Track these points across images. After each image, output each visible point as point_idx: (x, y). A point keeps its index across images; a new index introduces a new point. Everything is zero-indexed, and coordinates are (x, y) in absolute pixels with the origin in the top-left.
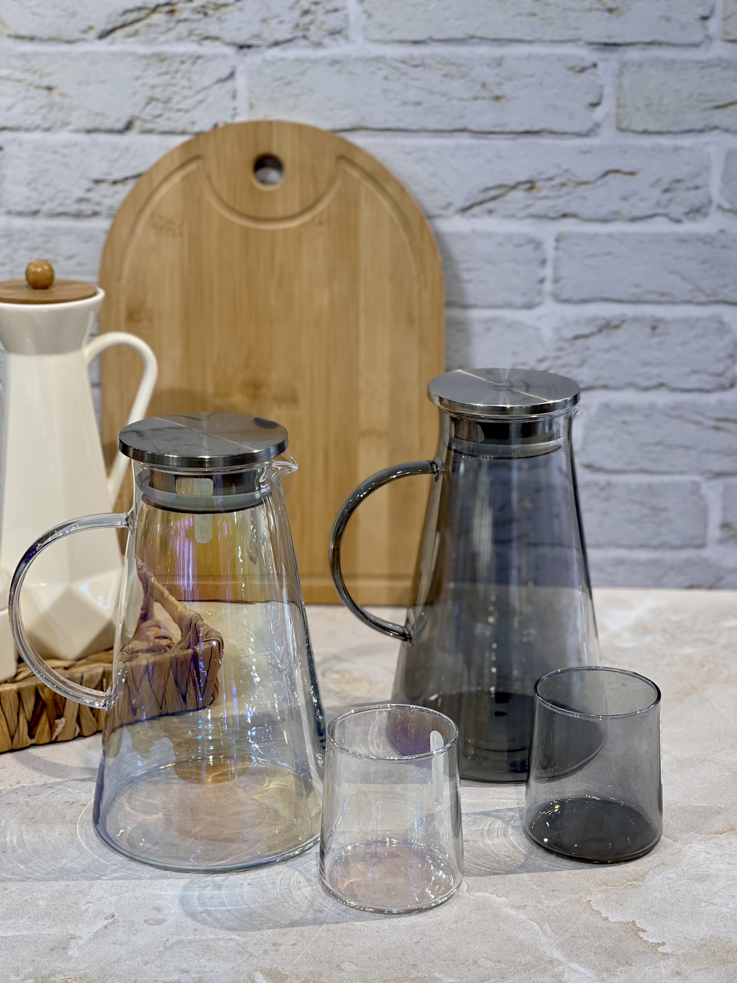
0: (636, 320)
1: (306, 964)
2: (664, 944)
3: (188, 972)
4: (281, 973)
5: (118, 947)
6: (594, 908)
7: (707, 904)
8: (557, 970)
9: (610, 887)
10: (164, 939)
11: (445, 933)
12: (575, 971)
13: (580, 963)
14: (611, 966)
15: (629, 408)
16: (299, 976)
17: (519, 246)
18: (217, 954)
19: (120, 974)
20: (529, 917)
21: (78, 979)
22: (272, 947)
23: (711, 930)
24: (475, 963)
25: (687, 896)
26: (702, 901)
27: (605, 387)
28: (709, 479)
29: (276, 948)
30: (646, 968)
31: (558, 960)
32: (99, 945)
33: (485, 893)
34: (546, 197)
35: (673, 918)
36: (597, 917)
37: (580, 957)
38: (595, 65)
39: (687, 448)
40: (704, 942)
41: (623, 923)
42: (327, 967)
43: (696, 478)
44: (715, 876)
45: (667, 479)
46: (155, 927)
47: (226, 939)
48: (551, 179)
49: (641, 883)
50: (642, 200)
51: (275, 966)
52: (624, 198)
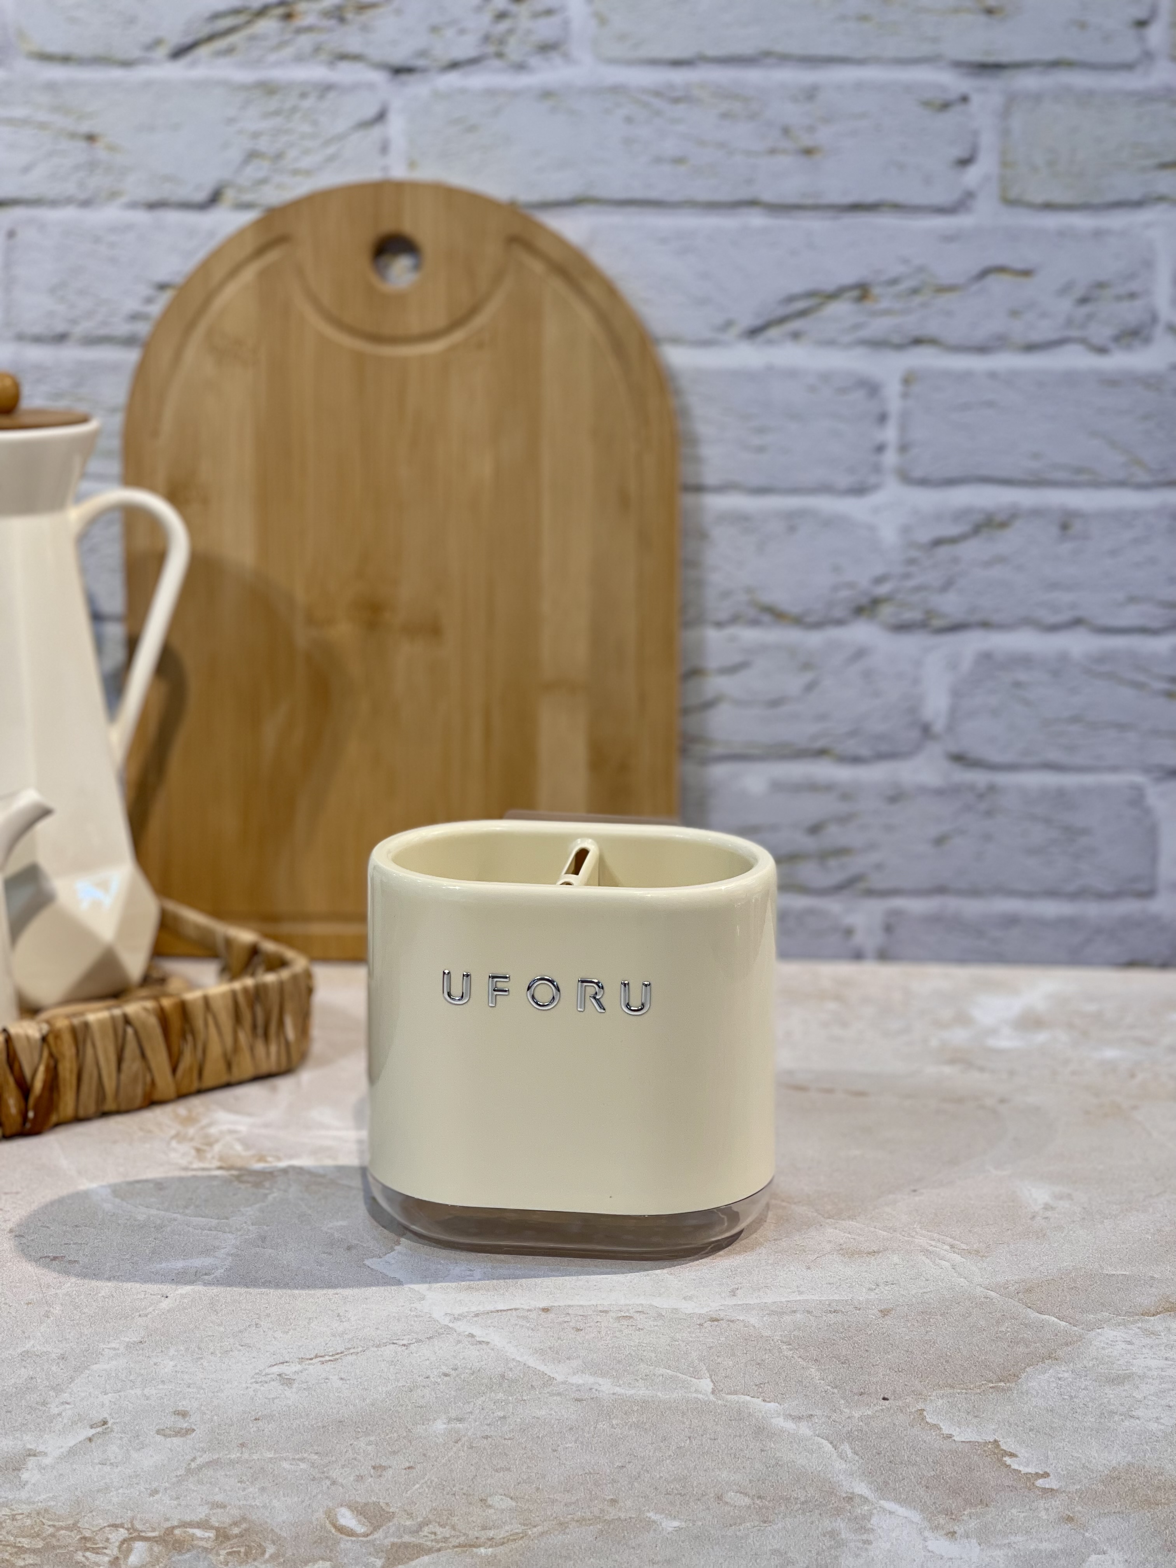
0: (1036, 513)
1: (427, 1497)
2: (1046, 1475)
3: (225, 1507)
4: (383, 1510)
5: (107, 1469)
6: (928, 1420)
7: (1123, 1417)
8: (859, 1511)
9: (959, 1391)
10: (189, 1457)
11: (670, 1453)
12: (891, 1513)
13: (897, 1500)
14: (954, 1506)
15: (1025, 660)
16: (414, 1514)
17: (843, 391)
18: (276, 1481)
19: (108, 1508)
20: (817, 1433)
21: (34, 1515)
22: (372, 1471)
23: (1130, 1456)
24: (719, 1498)
25: (1090, 1404)
26: (1116, 1413)
27: (985, 625)
28: (1159, 780)
29: (379, 1474)
30: (1014, 1511)
31: (861, 1496)
32: (74, 1466)
33: (743, 1396)
34: (887, 312)
35: (1064, 1437)
36: (934, 1434)
37: (900, 1493)
38: (964, 99)
39: (1122, 727)
40: (1117, 1472)
41: (978, 1443)
42: (463, 1501)
43: (1138, 778)
44: (1139, 1377)
45: (1089, 779)
46: (175, 1440)
47: (294, 1459)
48: (894, 282)
49: (1013, 1385)
50: (1044, 315)
51: (374, 1499)
52: (1014, 313)
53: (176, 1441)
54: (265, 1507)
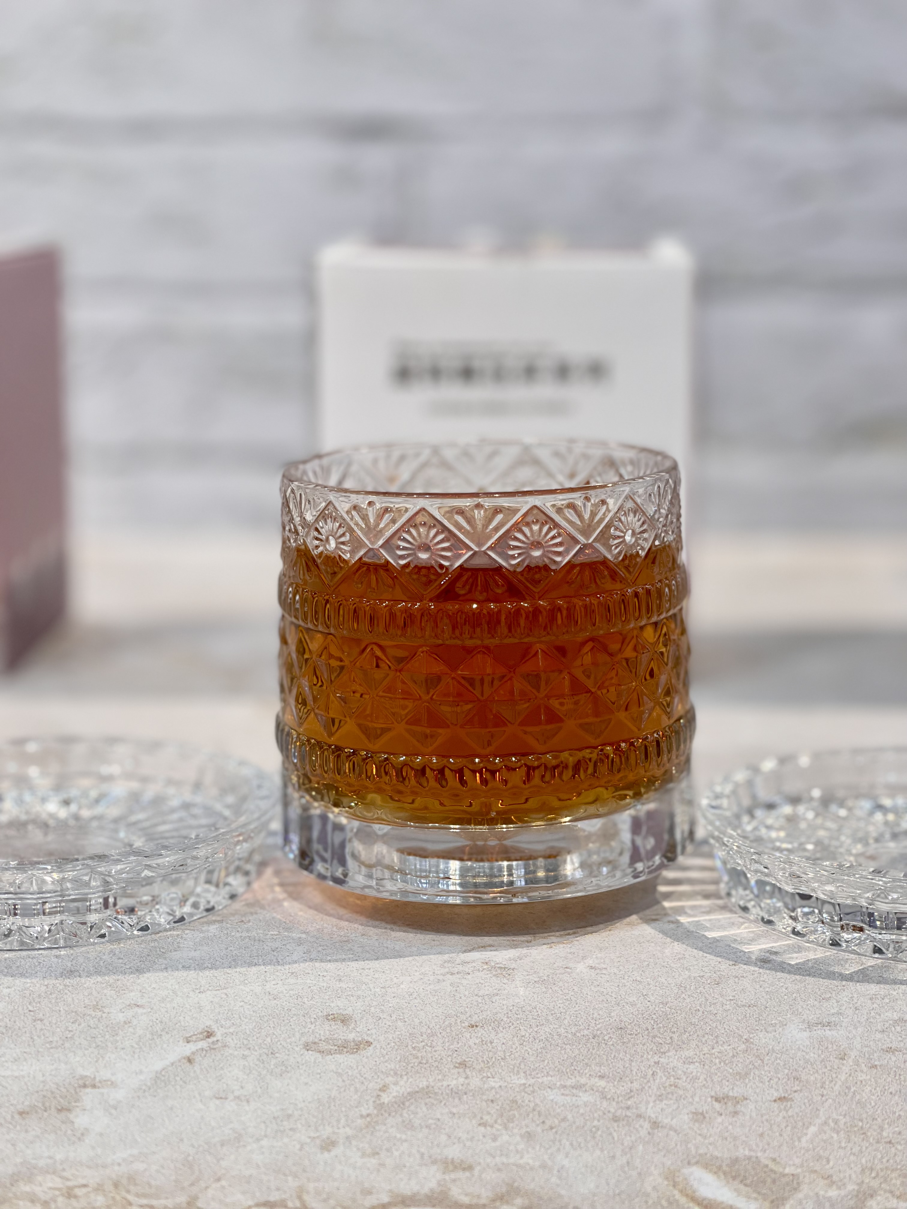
53: (345, 1060)
54: (544, 1166)
